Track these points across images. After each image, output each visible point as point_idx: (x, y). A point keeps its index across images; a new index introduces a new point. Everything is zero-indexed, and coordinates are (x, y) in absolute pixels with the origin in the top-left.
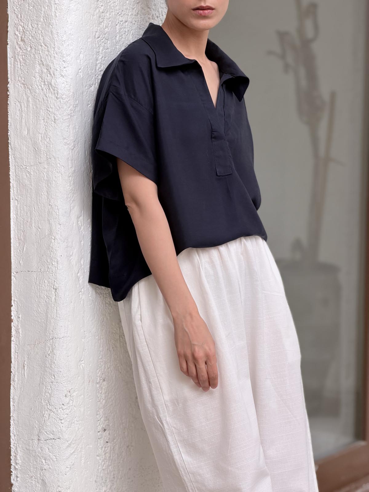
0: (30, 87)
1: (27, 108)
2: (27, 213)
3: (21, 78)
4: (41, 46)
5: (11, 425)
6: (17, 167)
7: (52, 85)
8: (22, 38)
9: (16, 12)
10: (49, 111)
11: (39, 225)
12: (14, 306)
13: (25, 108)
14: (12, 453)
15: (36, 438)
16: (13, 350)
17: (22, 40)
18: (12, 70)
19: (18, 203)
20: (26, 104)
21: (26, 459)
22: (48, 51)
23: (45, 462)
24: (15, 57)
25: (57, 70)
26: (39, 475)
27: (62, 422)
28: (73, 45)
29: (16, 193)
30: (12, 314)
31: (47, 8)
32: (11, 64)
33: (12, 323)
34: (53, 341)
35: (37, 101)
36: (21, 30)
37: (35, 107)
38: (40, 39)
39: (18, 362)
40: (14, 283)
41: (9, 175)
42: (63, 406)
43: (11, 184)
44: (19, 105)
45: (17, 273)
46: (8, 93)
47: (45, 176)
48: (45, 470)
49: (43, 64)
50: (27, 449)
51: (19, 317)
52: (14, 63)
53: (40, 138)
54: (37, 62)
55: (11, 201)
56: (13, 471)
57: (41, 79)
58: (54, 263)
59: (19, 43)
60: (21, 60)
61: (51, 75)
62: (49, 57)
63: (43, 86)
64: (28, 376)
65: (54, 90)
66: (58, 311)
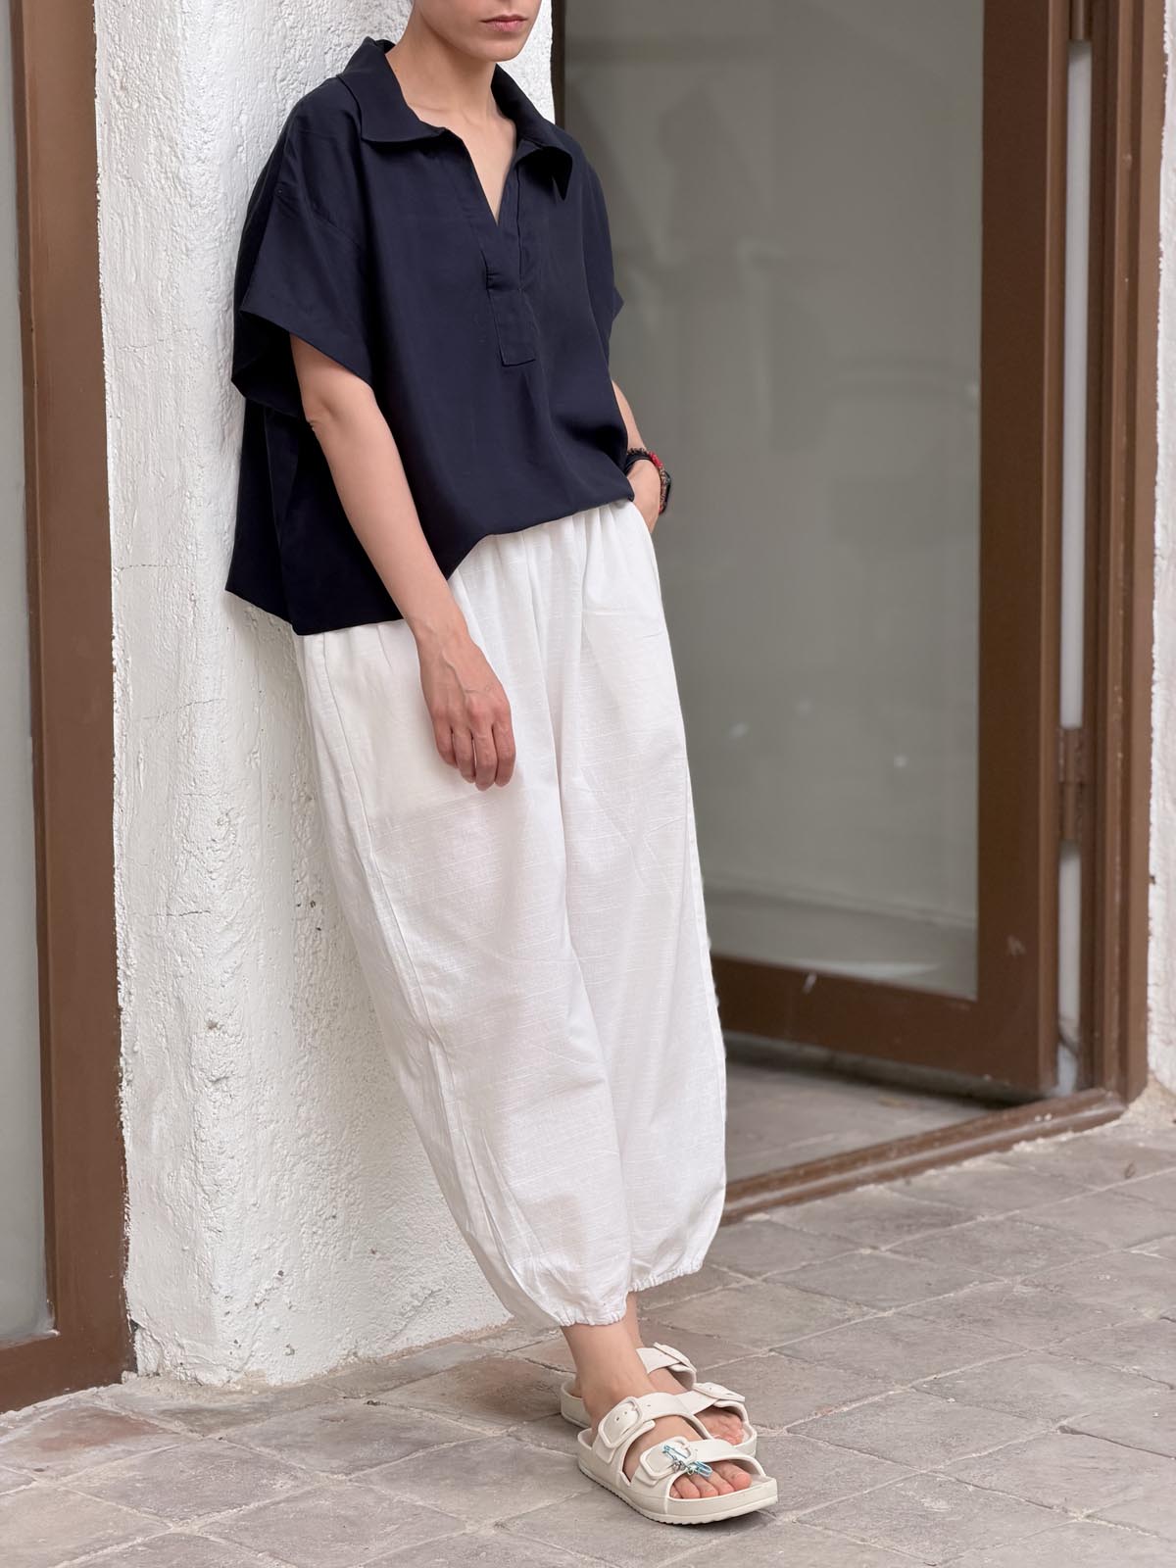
0: (140, 185)
1: (134, 227)
2: (138, 445)
3: (122, 166)
4: (158, 98)
5: (116, 886)
6: (117, 348)
7: (179, 179)
8: (121, 83)
9: (110, 31)
10: (177, 234)
11: (162, 469)
12: (117, 638)
13: (131, 228)
14: (119, 945)
15: (164, 911)
16: (116, 731)
17: (122, 87)
18: (106, 149)
19: (122, 425)
20: (131, 219)
21: (147, 956)
22: (171, 109)
23: (182, 961)
24: (110, 121)
25: (189, 148)
26: (171, 989)
27: (214, 877)
28: (224, 96)
29: (116, 404)
30: (114, 654)
31: (167, 21)
32: (103, 137)
33: (115, 675)
34: (191, 709)
35: (154, 212)
36: (121, 67)
37: (149, 225)
38: (155, 85)
39: (127, 754)
40: (116, 590)
41: (103, 366)
42: (213, 844)
43: (107, 386)
44: (119, 222)
45: (122, 569)
46: (98, 197)
47: (171, 367)
48: (182, 976)
49: (162, 136)
50: (146, 934)
51: (127, 662)
52: (109, 134)
53: (160, 289)
54: (152, 132)
55: (108, 418)
56: (122, 983)
57: (159, 167)
58: (189, 547)
59: (117, 93)
60: (122, 127)
61: (178, 157)
62: (174, 121)
63: (163, 182)
64: (146, 783)
65: (184, 189)
66: (199, 647)
